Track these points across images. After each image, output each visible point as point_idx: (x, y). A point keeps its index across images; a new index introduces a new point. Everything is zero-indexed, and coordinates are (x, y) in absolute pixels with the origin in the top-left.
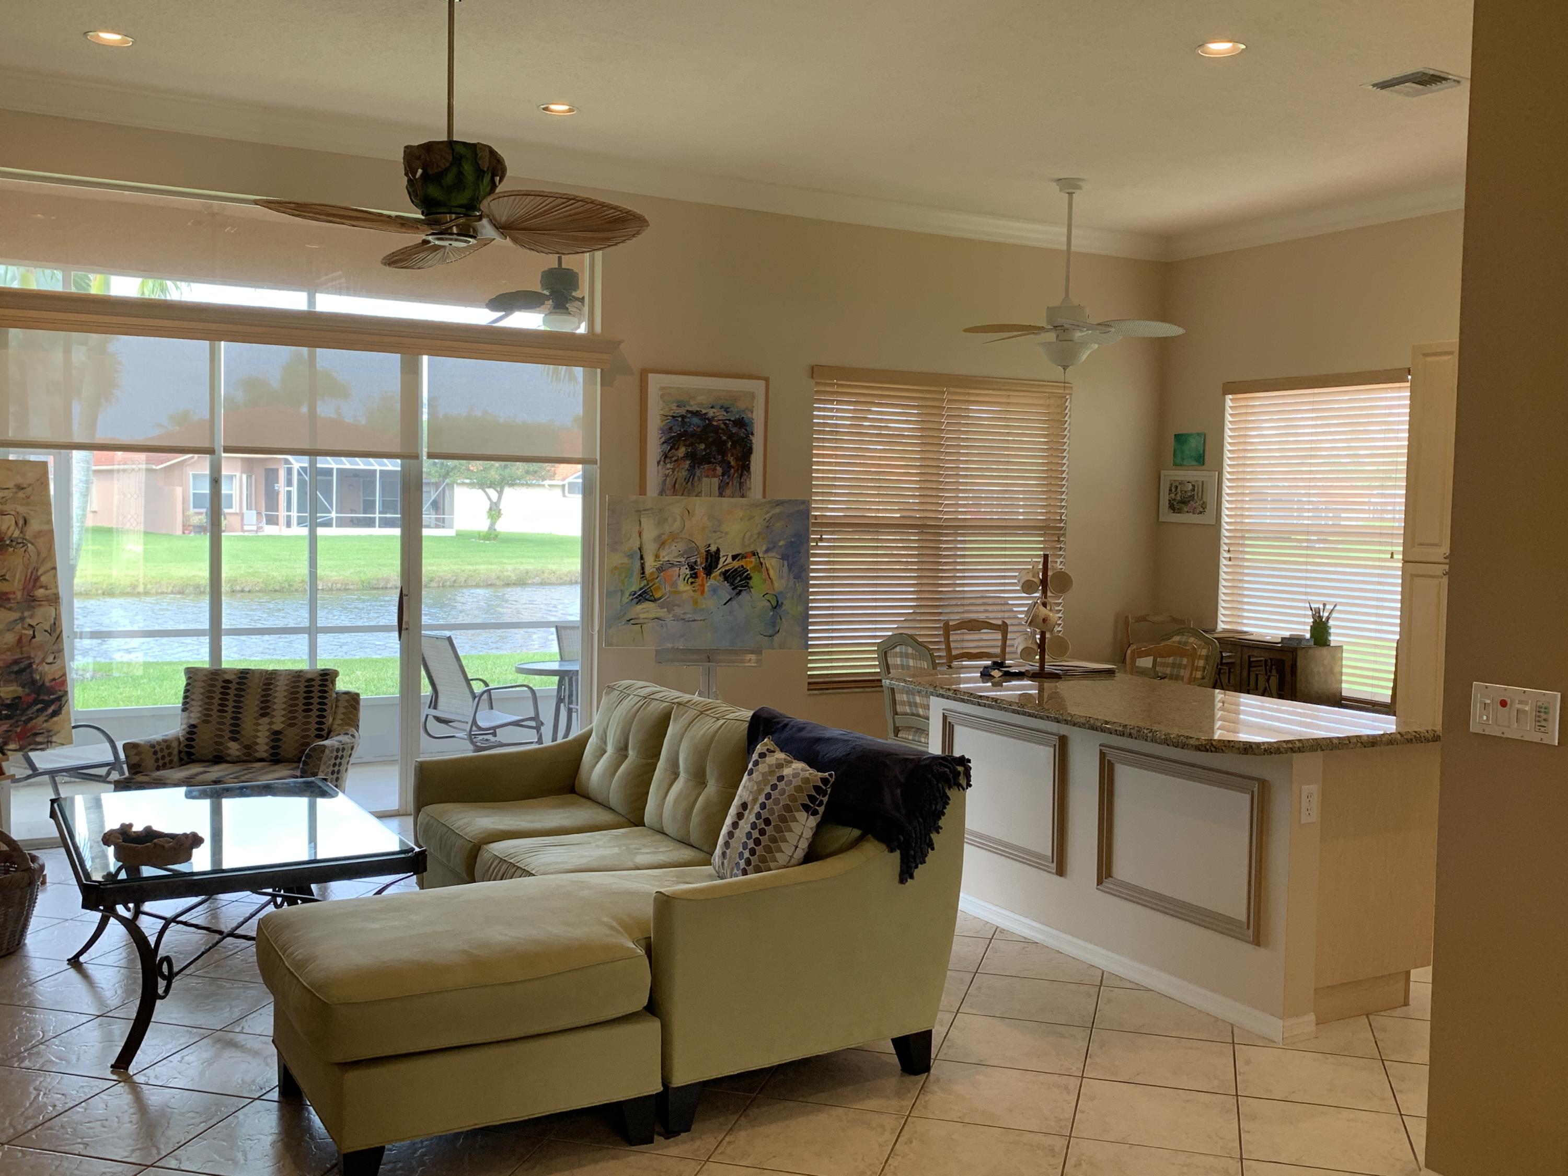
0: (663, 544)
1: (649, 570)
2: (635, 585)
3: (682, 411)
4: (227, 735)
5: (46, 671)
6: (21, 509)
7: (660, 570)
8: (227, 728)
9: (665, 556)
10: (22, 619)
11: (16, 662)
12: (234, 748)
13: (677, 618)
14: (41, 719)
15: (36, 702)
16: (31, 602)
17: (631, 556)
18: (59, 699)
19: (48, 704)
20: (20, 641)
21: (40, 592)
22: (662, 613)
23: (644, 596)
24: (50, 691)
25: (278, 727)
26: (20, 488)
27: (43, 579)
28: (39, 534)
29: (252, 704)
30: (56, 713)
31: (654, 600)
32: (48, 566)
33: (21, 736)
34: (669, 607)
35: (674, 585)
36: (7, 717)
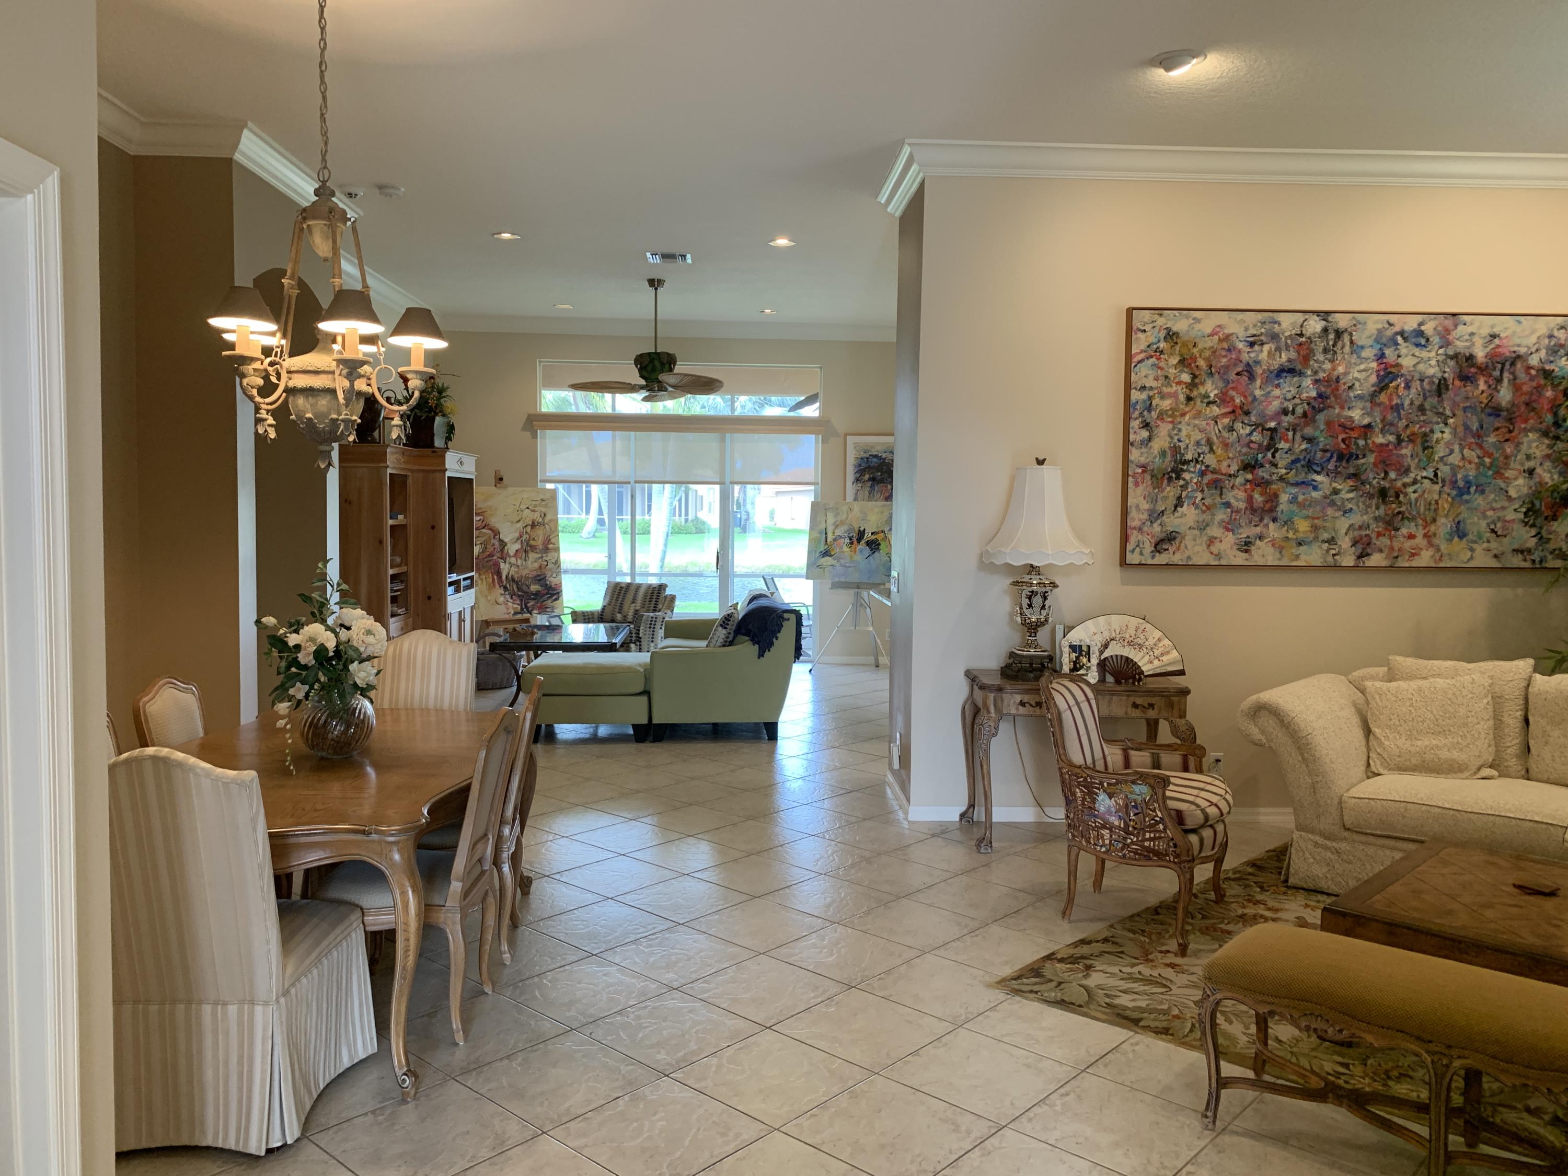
0: (837, 527)
1: (829, 540)
2: (822, 548)
3: (867, 455)
4: (617, 610)
5: (552, 581)
6: (543, 510)
7: (835, 540)
8: (618, 607)
9: (838, 533)
10: (542, 557)
11: (538, 576)
12: (619, 617)
13: (841, 565)
14: (549, 601)
15: (547, 593)
16: (546, 550)
17: (820, 533)
18: (558, 593)
19: (552, 595)
20: (540, 567)
21: (551, 546)
22: (834, 562)
23: (826, 554)
24: (554, 589)
25: (638, 608)
26: (542, 500)
27: (553, 540)
28: (550, 521)
29: (630, 597)
30: (557, 599)
31: (831, 556)
32: (555, 534)
33: (540, 608)
34: (838, 560)
35: (841, 548)
36: (533, 599)
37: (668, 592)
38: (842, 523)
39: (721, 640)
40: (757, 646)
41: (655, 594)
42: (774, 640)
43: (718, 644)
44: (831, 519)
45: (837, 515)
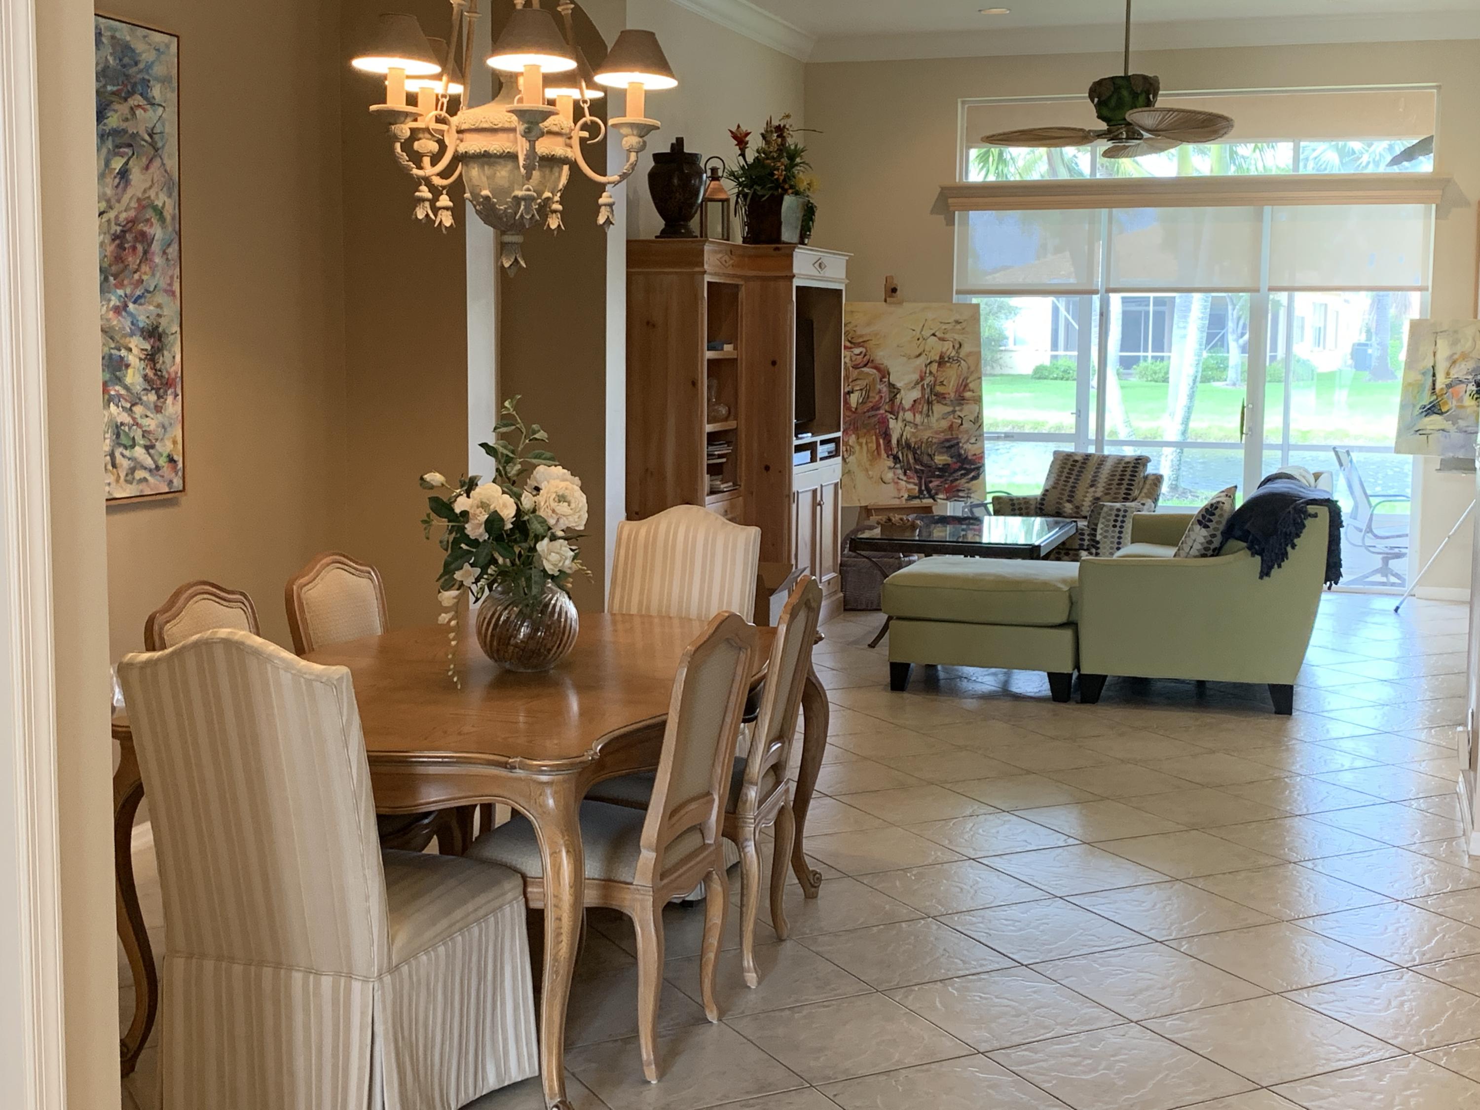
0: (1454, 362)
1: (1439, 386)
2: (1426, 399)
4: (1065, 498)
5: (968, 449)
6: (958, 337)
7: (1449, 386)
8: (1067, 493)
9: (1455, 373)
10: (954, 412)
11: (948, 440)
12: (1068, 508)
13: (1460, 430)
14: (963, 481)
15: (961, 468)
16: (961, 400)
17: (1424, 374)
18: (978, 468)
19: (969, 471)
20: (951, 427)
21: (968, 394)
22: (1447, 425)
23: (1433, 409)
24: (971, 462)
25: (1098, 495)
26: (958, 322)
27: (971, 386)
28: (969, 354)
29: (1088, 476)
30: (975, 478)
31: (1442, 414)
32: (975, 376)
33: (947, 491)
34: (1454, 420)
35: (1461, 400)
36: (939, 477)
37: (1150, 469)
38: (1465, 356)
39: (1197, 546)
40: (1258, 558)
41: (1128, 473)
42: (1289, 549)
43: (1194, 552)
44: (1444, 351)
45: (1455, 343)
